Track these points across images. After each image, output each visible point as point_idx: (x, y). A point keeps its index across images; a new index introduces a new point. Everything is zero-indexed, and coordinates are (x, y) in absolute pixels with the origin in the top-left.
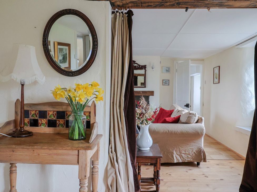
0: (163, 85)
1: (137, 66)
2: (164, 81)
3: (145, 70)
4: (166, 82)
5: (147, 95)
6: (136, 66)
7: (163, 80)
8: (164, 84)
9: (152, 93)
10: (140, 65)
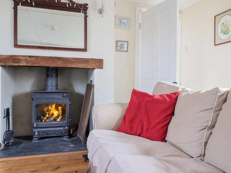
0: (117, 50)
1: (69, 4)
2: (119, 43)
3: (85, 13)
4: (122, 45)
5: (89, 67)
6: (66, 3)
7: (117, 42)
8: (118, 48)
9: (99, 63)
10: (74, 3)
